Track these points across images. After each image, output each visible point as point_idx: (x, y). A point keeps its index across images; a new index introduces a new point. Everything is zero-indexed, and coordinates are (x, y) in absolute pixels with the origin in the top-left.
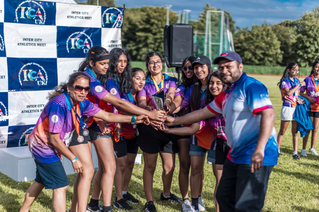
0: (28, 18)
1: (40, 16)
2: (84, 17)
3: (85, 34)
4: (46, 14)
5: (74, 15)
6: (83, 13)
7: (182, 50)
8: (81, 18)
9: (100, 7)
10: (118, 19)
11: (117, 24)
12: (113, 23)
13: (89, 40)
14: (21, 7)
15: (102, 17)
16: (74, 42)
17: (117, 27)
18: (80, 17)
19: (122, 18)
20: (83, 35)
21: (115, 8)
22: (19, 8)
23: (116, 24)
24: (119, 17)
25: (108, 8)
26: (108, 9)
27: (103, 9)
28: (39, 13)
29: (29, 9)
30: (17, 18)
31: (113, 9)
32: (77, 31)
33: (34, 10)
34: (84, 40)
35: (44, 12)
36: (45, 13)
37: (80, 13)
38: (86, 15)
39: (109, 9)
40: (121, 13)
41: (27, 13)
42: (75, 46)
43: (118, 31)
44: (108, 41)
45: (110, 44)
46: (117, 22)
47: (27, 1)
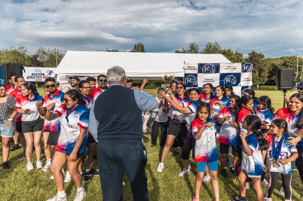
0: (208, 71)
1: (213, 70)
3: (233, 76)
5: (228, 68)
7: (286, 81)
9: (241, 63)
11: (250, 71)
12: (247, 70)
13: (234, 79)
14: (205, 67)
15: (242, 68)
16: (227, 80)
18: (231, 69)
20: (232, 76)
21: (249, 63)
23: (249, 71)
24: (251, 67)
26: (245, 64)
27: (242, 64)
28: (212, 68)
29: (208, 67)
30: (203, 71)
31: (248, 64)
32: (229, 75)
33: (210, 68)
34: (232, 79)
36: (215, 68)
37: (231, 67)
38: (234, 68)
40: (252, 65)
41: (207, 69)
42: (228, 81)
43: (250, 74)
44: (245, 79)
45: (245, 80)
46: (250, 69)
47: (207, 64)
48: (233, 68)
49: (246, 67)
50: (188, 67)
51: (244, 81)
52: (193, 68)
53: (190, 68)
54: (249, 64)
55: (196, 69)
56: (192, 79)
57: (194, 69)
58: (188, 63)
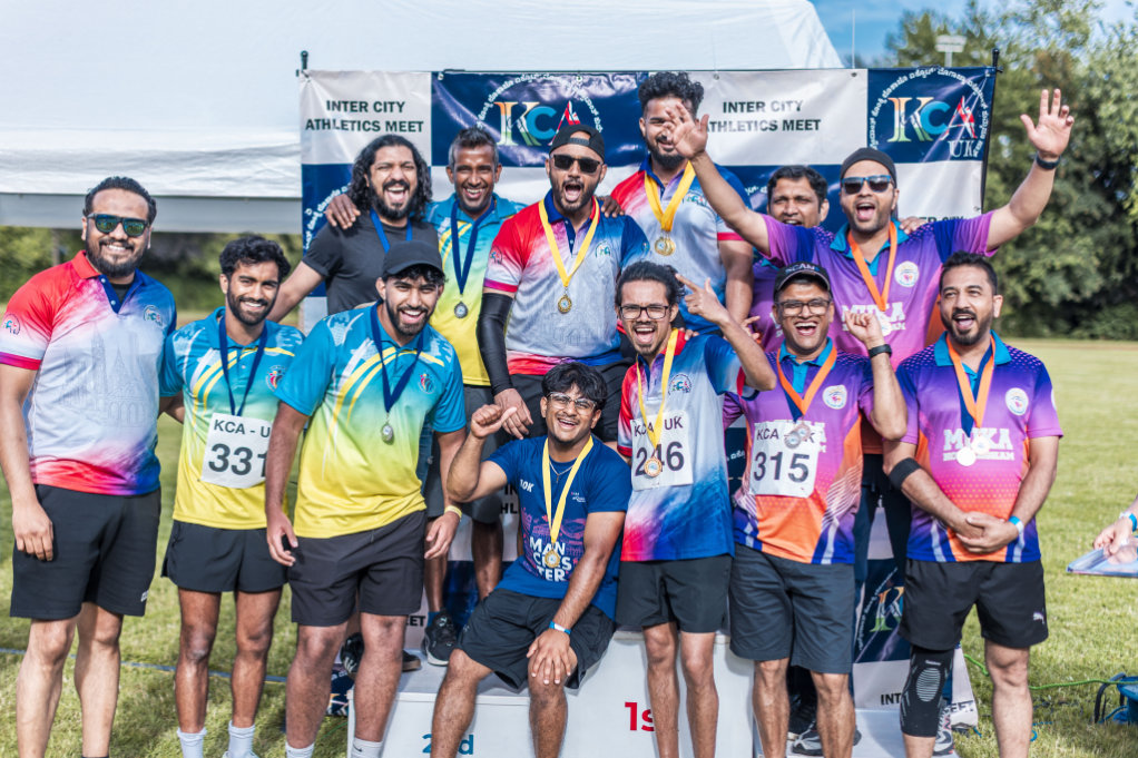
0: (529, 143)
2: (780, 125)
4: (601, 123)
5: (735, 117)
6: (776, 106)
8: (764, 126)
9: (864, 73)
10: (960, 120)
11: (953, 145)
12: (929, 139)
14: (500, 104)
15: (870, 115)
17: (953, 158)
18: (760, 126)
19: (985, 114)
21: (942, 72)
22: (492, 106)
23: (945, 146)
24: (965, 110)
25: (907, 72)
26: (902, 80)
27: (879, 79)
28: (570, 119)
29: (528, 109)
31: (935, 73)
35: (594, 116)
36: (597, 120)
37: (760, 105)
38: (789, 114)
39: (912, 76)
40: (978, 91)
41: (524, 125)
43: (961, 180)
46: (954, 133)
47: (523, 79)
48: (779, 117)
49: (910, 108)
50: (333, 105)
52: (382, 118)
53: (361, 116)
54: (949, 81)
55: (413, 126)
57: (390, 126)
58: (336, 68)
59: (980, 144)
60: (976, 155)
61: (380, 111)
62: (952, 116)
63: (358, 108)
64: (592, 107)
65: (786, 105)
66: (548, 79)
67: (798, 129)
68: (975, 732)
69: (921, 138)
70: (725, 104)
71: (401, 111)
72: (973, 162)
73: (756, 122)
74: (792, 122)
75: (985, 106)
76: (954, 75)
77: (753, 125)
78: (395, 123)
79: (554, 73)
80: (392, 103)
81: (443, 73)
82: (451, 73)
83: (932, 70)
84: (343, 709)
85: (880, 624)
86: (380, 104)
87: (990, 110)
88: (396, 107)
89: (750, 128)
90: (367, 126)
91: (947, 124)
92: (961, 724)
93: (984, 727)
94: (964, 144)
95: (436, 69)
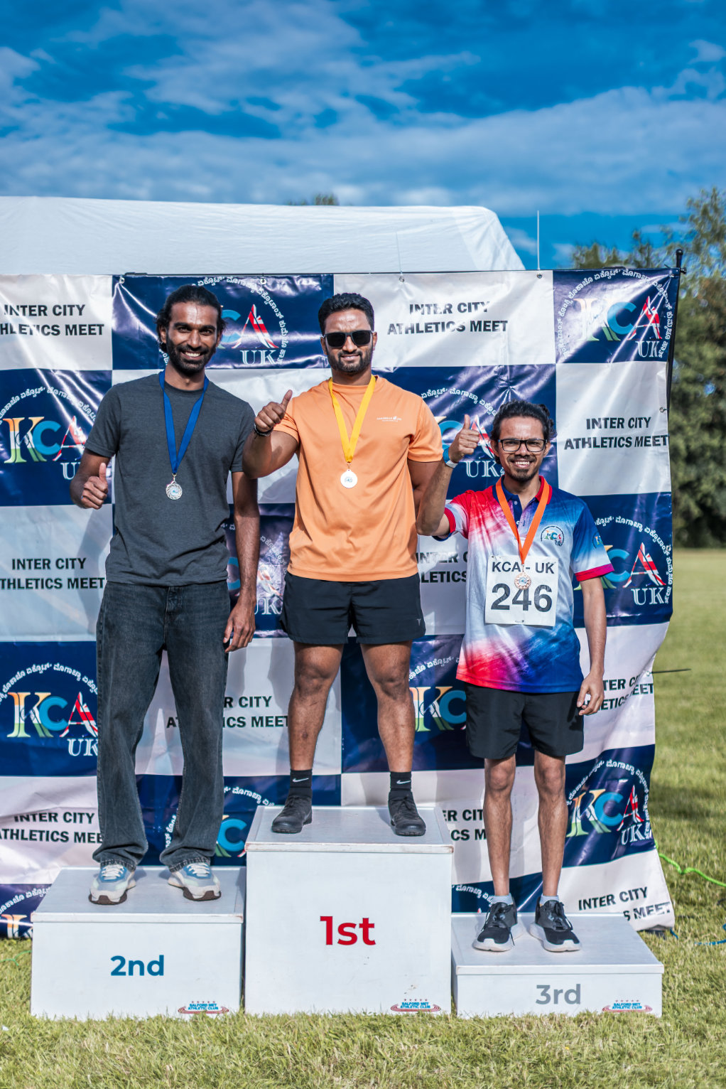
1: (263, 336)
2: (468, 326)
3: (475, 398)
4: (287, 327)
5: (421, 319)
6: (464, 308)
8: (452, 326)
9: (549, 275)
10: (646, 320)
11: (640, 343)
12: (616, 338)
15: (556, 315)
17: (638, 358)
18: (447, 327)
19: (670, 314)
23: (631, 345)
24: (650, 311)
25: (591, 274)
26: (587, 281)
28: (255, 323)
31: (620, 274)
33: (236, 315)
35: (279, 320)
36: (282, 323)
37: (448, 307)
38: (476, 315)
39: (597, 277)
40: (663, 292)
43: (649, 377)
44: (592, 423)
45: (596, 433)
46: (639, 331)
47: (206, 282)
48: (466, 319)
49: (597, 308)
50: (11, 310)
51: (582, 442)
52: (62, 321)
53: (42, 320)
55: (93, 329)
56: (55, 426)
57: (70, 330)
58: (14, 272)
59: (665, 344)
60: (661, 356)
61: (60, 314)
62: (639, 316)
63: (37, 312)
64: (276, 310)
65: (473, 306)
66: (231, 281)
67: (485, 330)
68: (672, 933)
69: (609, 338)
70: (411, 306)
71: (80, 314)
72: (658, 363)
73: (443, 324)
74: (479, 323)
75: (669, 306)
76: (639, 276)
77: (440, 326)
78: (74, 327)
79: (239, 276)
80: (71, 307)
81: (123, 276)
82: (133, 276)
83: (616, 271)
84: (29, 931)
85: (577, 830)
86: (60, 308)
87: (675, 311)
88: (75, 310)
89: (437, 330)
90: (46, 330)
91: (633, 324)
92: (659, 926)
93: (680, 928)
94: (651, 344)
95: (117, 273)
